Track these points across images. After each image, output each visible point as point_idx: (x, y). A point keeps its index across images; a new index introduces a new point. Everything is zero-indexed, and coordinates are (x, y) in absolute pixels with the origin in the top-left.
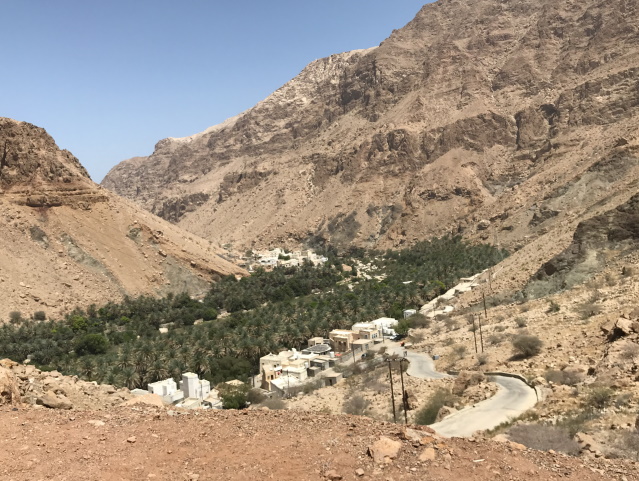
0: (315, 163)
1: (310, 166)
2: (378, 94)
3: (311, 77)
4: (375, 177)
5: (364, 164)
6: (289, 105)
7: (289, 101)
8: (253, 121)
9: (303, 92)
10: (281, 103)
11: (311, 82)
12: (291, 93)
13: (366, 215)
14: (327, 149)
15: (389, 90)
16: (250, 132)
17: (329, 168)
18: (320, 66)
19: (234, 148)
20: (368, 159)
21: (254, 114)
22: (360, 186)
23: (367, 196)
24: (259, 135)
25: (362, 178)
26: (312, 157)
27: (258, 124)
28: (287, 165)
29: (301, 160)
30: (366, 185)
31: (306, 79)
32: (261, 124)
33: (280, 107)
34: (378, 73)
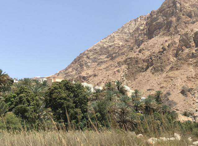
0: (128, 64)
1: (124, 67)
2: (178, 19)
3: (126, 30)
4: (185, 66)
5: (173, 59)
6: (110, 46)
7: (110, 44)
8: (85, 56)
9: (120, 39)
10: (105, 45)
11: (126, 33)
12: (112, 38)
13: (181, 95)
14: (138, 54)
15: (188, 15)
16: (83, 63)
17: (140, 66)
18: (132, 24)
19: (71, 74)
20: (176, 55)
21: (86, 52)
22: (171, 74)
23: (179, 80)
24: (89, 64)
25: (172, 68)
26: (125, 61)
27: (89, 58)
28: (105, 70)
29: (116, 65)
30: (177, 72)
31: (122, 32)
32: (91, 57)
33: (104, 47)
34: (178, 5)
